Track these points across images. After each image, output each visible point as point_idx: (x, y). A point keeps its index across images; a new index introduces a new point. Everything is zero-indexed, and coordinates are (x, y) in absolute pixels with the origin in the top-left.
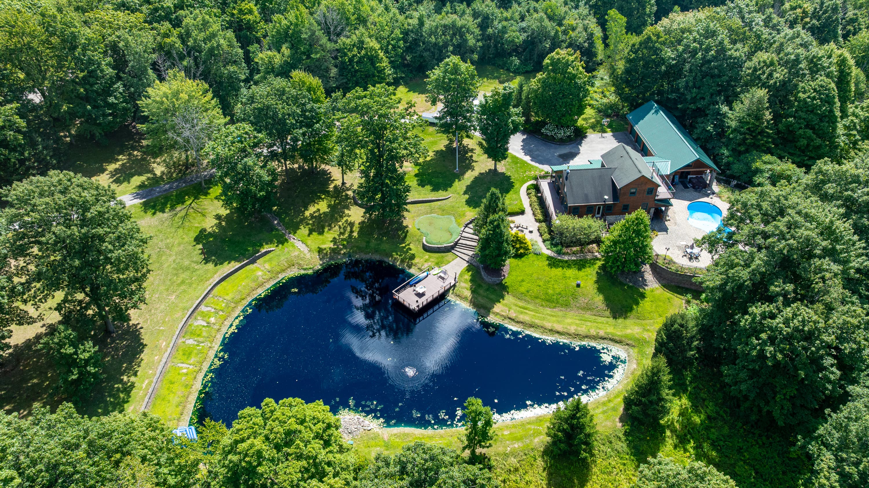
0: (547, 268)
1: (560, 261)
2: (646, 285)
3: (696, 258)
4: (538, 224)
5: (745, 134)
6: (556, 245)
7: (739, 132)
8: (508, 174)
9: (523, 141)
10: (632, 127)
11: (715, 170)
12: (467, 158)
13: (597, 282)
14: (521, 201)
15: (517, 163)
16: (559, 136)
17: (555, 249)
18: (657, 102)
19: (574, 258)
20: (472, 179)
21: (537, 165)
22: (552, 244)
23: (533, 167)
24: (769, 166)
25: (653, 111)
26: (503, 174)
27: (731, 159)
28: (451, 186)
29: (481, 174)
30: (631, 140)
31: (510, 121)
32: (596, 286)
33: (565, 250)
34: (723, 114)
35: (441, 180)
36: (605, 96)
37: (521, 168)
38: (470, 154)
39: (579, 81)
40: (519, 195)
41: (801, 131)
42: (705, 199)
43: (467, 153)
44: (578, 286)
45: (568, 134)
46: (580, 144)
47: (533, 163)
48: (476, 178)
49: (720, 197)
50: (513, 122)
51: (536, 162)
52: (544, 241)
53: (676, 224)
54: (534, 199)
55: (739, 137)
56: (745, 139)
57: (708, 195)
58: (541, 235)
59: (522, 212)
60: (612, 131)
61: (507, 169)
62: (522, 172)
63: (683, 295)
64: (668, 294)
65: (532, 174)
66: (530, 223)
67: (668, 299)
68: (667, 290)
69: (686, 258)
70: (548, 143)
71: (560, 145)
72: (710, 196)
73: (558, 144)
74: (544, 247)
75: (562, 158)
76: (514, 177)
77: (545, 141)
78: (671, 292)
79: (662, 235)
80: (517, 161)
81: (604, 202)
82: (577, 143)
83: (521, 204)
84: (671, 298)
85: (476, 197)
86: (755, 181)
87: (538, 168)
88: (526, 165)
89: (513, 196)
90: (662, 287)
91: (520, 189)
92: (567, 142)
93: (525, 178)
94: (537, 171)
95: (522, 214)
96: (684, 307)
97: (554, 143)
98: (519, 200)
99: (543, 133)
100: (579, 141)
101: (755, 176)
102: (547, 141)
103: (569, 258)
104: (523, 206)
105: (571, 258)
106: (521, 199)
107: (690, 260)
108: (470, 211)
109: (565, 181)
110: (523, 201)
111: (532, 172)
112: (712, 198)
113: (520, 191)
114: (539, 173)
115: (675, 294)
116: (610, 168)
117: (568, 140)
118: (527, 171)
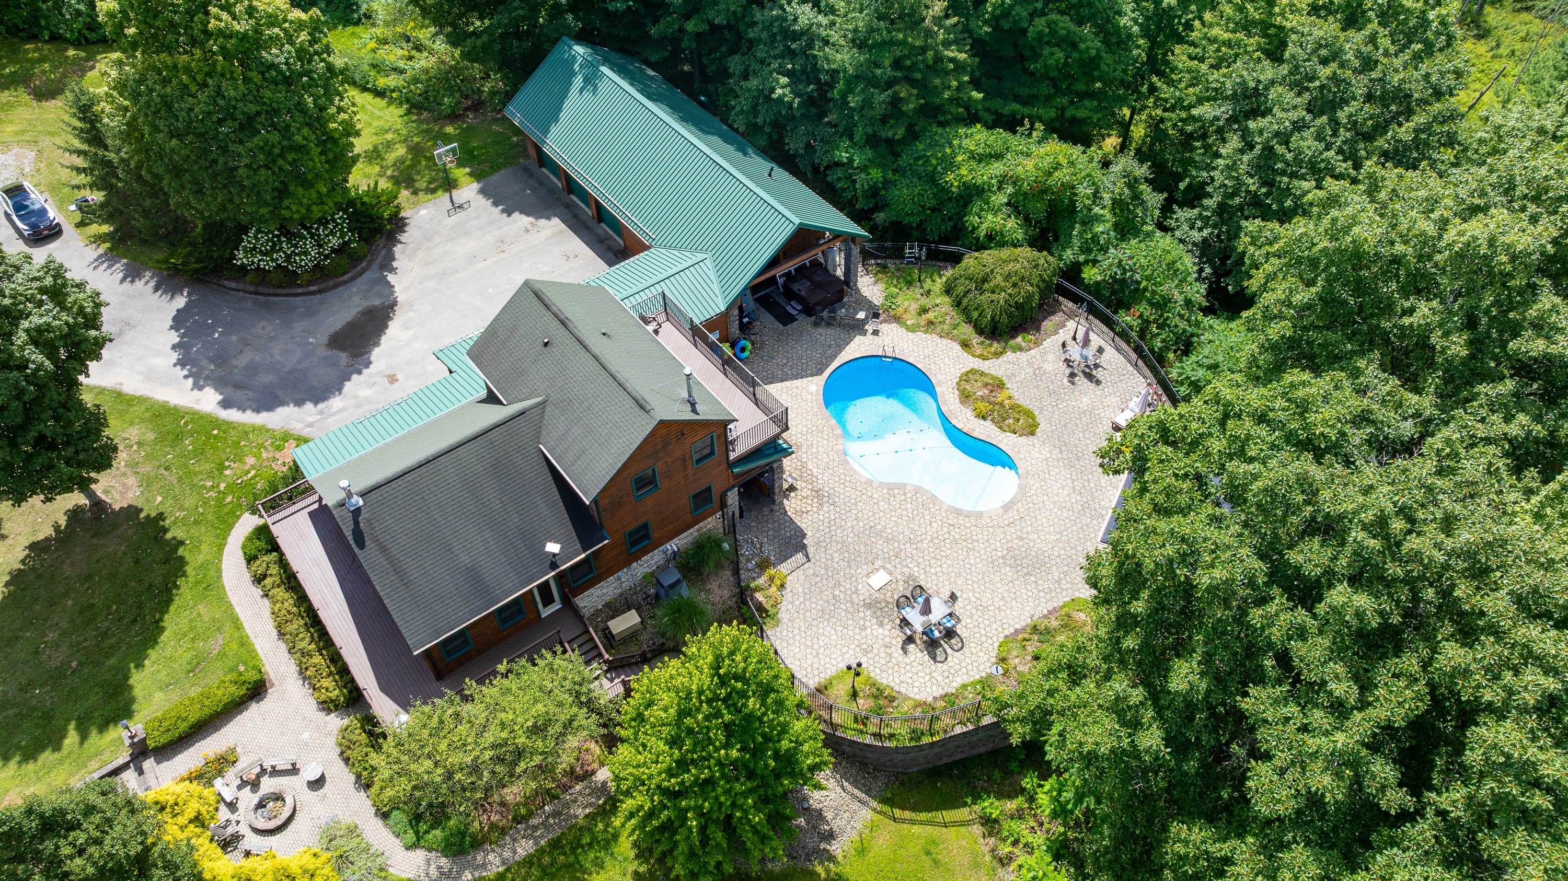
2: (830, 836)
3: (950, 634)
4: (334, 724)
5: (890, 84)
7: (873, 82)
8: (153, 506)
9: (179, 321)
10: (539, 150)
11: (853, 238)
14: (237, 624)
15: (178, 438)
17: (437, 834)
18: (582, 37)
19: (524, 848)
21: (258, 416)
22: (420, 817)
23: (246, 432)
24: (997, 168)
25: (578, 81)
27: (876, 174)
30: (552, 190)
31: (21, 337)
33: (479, 822)
34: (803, 33)
36: (419, 48)
37: (198, 453)
39: (275, 55)
40: (222, 598)
41: (1040, 23)
42: (859, 347)
45: (335, 242)
46: (387, 264)
47: (241, 415)
49: (897, 319)
50: (38, 337)
52: (383, 813)
53: (818, 494)
55: (881, 97)
56: (896, 102)
57: (858, 328)
58: (363, 785)
59: (257, 689)
60: (477, 176)
61: (147, 483)
62: (210, 475)
63: (965, 805)
64: (916, 829)
65: (253, 473)
66: (306, 736)
67: (924, 857)
68: (907, 814)
69: (920, 655)
70: (276, 299)
71: (320, 292)
72: (869, 328)
73: (314, 293)
74: (394, 839)
75: (342, 348)
76: (183, 510)
77: (264, 294)
78: (923, 816)
79: (800, 572)
80: (178, 426)
81: (554, 566)
82: (378, 261)
83: (244, 643)
84: (932, 848)
85: (42, 686)
86: (974, 229)
87: (268, 431)
88: (215, 432)
89: (199, 615)
90: (886, 808)
91: (219, 570)
92: (344, 274)
93: (229, 499)
94: (266, 449)
95: (259, 694)
96: (988, 858)
97: (300, 290)
98: (228, 627)
99: (243, 266)
100: (383, 252)
101: (971, 213)
102: (272, 291)
103: (507, 854)
104: (254, 651)
105: (515, 852)
106: (238, 619)
107: (934, 658)
108: (21, 781)
109: (356, 550)
110: (245, 625)
111: (251, 461)
112: (876, 333)
113: (220, 577)
114: (277, 456)
115: (938, 816)
116: (522, 413)
117: (345, 261)
118: (227, 464)
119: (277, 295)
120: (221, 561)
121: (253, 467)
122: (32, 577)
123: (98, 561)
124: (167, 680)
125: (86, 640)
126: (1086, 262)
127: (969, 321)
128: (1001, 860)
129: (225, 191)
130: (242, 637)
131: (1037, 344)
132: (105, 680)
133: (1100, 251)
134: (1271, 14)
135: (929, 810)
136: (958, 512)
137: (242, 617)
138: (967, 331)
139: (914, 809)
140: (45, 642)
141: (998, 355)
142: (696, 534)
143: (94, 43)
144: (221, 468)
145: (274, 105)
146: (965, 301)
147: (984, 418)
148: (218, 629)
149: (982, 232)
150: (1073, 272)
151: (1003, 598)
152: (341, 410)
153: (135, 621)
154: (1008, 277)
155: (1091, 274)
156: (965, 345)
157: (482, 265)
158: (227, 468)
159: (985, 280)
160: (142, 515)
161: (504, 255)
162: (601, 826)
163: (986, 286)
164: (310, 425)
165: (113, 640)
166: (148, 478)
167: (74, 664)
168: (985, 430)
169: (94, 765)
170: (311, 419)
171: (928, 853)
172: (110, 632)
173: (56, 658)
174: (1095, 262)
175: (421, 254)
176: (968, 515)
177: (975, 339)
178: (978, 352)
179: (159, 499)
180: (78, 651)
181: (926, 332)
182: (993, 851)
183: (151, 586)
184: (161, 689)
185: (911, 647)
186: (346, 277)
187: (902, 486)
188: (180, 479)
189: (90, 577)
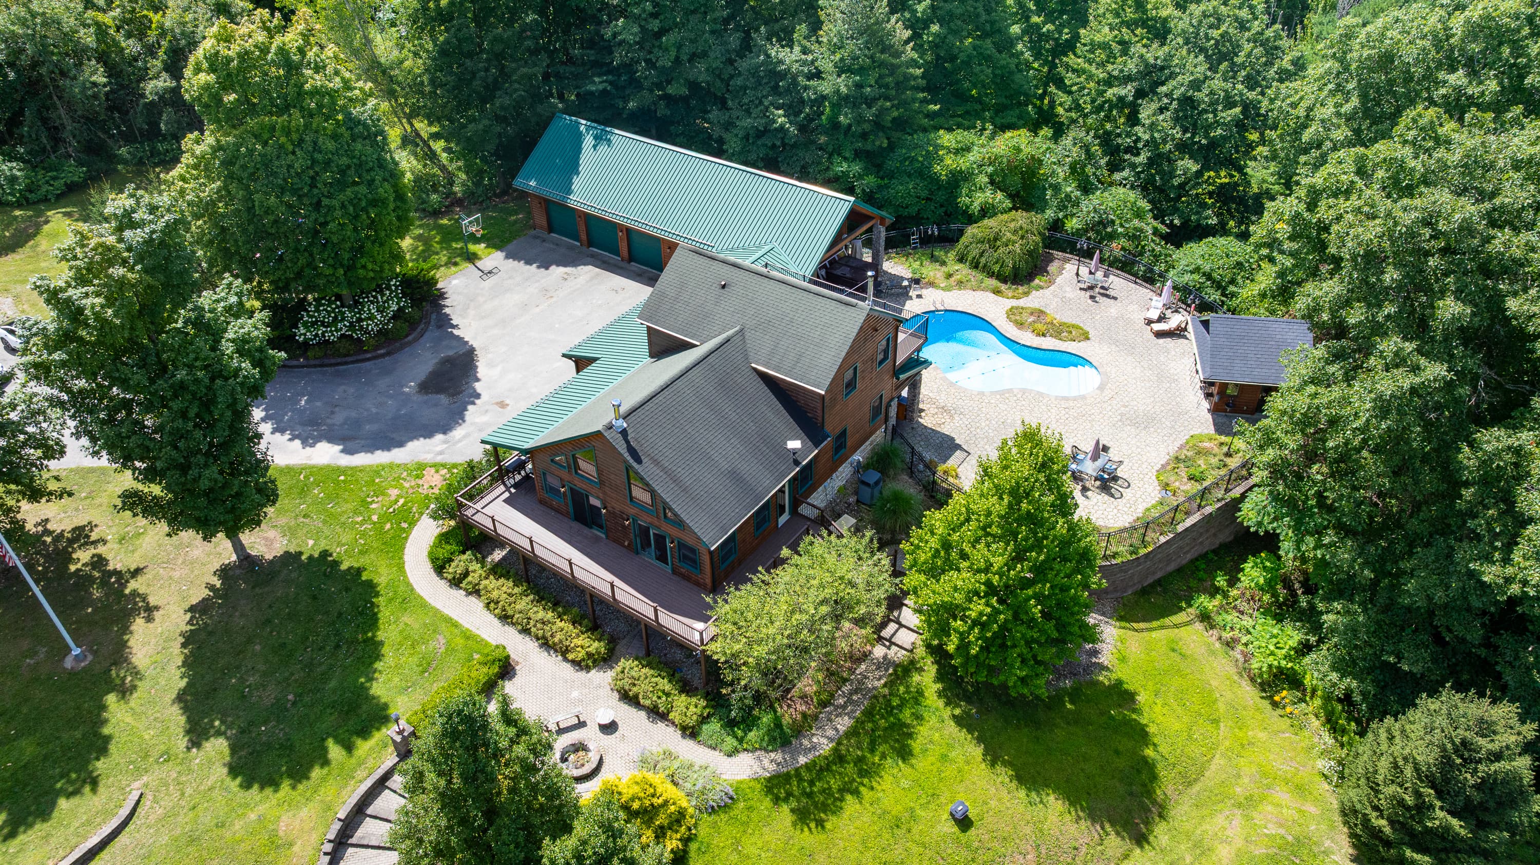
0: (807, 838)
1: (820, 769)
3: (1113, 477)
4: (602, 678)
6: (747, 721)
8: (310, 547)
12: (83, 581)
13: (993, 757)
14: (449, 621)
16: (371, 326)
17: (756, 736)
19: (844, 723)
20: (176, 653)
21: (381, 457)
22: (730, 724)
23: (377, 471)
25: (589, 139)
26: (290, 559)
28: (101, 746)
29: (198, 610)
30: (572, 247)
32: (1004, 774)
33: (788, 714)
35: (28, 748)
37: (333, 498)
38: (83, 556)
42: (914, 306)
43: (68, 558)
44: (964, 822)
45: (393, 307)
46: (446, 321)
47: (361, 459)
48: (189, 639)
49: (931, 285)
51: (371, 448)
52: (691, 732)
53: (945, 410)
54: (501, 588)
58: (657, 714)
59: (506, 669)
60: (496, 247)
61: (289, 532)
62: (356, 512)
63: (1181, 609)
64: (1154, 634)
65: (402, 501)
66: (575, 694)
67: (1172, 654)
68: (1142, 625)
69: (1099, 497)
70: (344, 367)
71: (388, 354)
72: (913, 293)
73: (383, 356)
74: (713, 752)
75: (439, 390)
76: (343, 545)
77: (331, 365)
78: (1155, 624)
79: (965, 464)
80: (298, 481)
81: (797, 463)
82: (432, 323)
83: (468, 636)
84: (1174, 646)
85: (265, 723)
86: (968, 207)
87: (399, 466)
88: (342, 478)
89: (406, 624)
90: (1123, 624)
91: (409, 584)
92: (407, 336)
93: (388, 526)
94: (405, 480)
95: (508, 673)
96: (1218, 645)
97: (369, 355)
98: (443, 626)
99: (306, 343)
100: (434, 316)
101: (961, 196)
102: (339, 360)
103: (830, 733)
104: (482, 640)
105: (837, 730)
106: (451, 619)
107: (1112, 496)
108: (289, 805)
109: (635, 465)
110: (460, 621)
111: (394, 492)
112: (919, 296)
113: (413, 589)
114: (421, 482)
115: (1167, 621)
116: (728, 340)
117: (405, 326)
118: (369, 500)
119: (346, 363)
120: (406, 577)
121: (399, 496)
122: (203, 636)
123: (270, 607)
124: (404, 684)
125: (292, 674)
126: (1066, 217)
127: (991, 275)
128: (1228, 644)
129: (306, 254)
130: (462, 632)
131: (1051, 282)
132: (335, 702)
133: (1073, 206)
134: (1145, 12)
135: (1158, 619)
136: (1066, 399)
137: (455, 617)
138: (994, 282)
139: (1144, 620)
140: (249, 686)
141: (1026, 294)
142: (869, 448)
143: (34, 203)
144: (365, 504)
145: (363, 158)
146: (983, 260)
147: (1044, 335)
148: (434, 631)
149: (976, 207)
150: (1056, 225)
151: (1138, 447)
152: (464, 437)
153: (337, 647)
154: (1015, 232)
155: (1073, 224)
156: (997, 292)
157: (537, 310)
158: (371, 503)
159: (996, 239)
160: (303, 557)
161: (554, 299)
162: (902, 689)
163: (998, 243)
164: (441, 453)
165: (323, 667)
166: (290, 528)
167: (290, 697)
168: (1048, 343)
169: (360, 774)
170: (439, 449)
171: (1173, 650)
172: (315, 662)
173: (269, 696)
174: (1073, 215)
175: (472, 312)
176: (1075, 399)
177: (1003, 287)
178: (1010, 295)
179: (311, 542)
180: (289, 685)
181: (960, 289)
182: (1220, 638)
183: (340, 614)
184: (400, 693)
185: (1089, 493)
186: (410, 338)
187: (1010, 391)
188: (325, 522)
189: (268, 621)
